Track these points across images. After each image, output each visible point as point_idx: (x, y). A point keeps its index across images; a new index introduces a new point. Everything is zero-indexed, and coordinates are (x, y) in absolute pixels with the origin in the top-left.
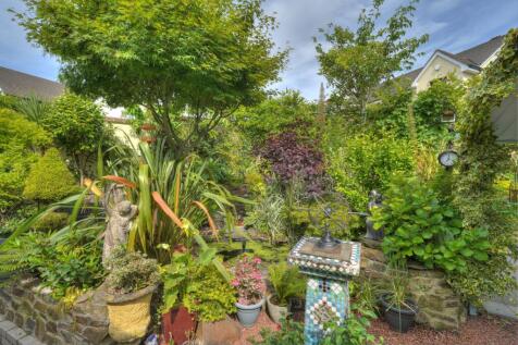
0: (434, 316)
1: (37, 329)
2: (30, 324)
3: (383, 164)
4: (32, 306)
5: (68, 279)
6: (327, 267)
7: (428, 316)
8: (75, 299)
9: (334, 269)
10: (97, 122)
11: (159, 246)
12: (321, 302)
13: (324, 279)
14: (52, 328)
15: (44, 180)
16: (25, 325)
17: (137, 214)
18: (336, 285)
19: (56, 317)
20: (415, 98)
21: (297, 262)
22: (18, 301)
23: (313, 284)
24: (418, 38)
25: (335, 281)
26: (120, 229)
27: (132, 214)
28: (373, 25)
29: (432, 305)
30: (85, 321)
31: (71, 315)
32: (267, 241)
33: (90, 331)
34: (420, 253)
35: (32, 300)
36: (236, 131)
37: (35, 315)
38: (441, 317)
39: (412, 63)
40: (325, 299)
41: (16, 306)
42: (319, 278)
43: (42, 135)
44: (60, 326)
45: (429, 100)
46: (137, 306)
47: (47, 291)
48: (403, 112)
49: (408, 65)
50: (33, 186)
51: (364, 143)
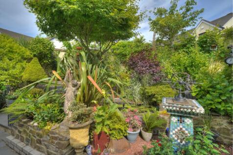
0: (225, 138)
1: (32, 142)
2: (27, 140)
3: (192, 66)
4: (28, 132)
5: (46, 118)
6: (185, 110)
7: (222, 138)
8: (50, 128)
9: (189, 110)
10: (51, 49)
11: (92, 101)
12: (179, 128)
13: (181, 117)
14: (40, 142)
15: (32, 72)
16: (25, 141)
17: (80, 87)
18: (188, 119)
19: (41, 137)
20: (197, 39)
21: (167, 107)
22: (21, 130)
23: (174, 119)
24: (199, 10)
25: (187, 117)
26: (72, 93)
27: (78, 86)
28: (176, 5)
29: (224, 133)
30: (56, 138)
31: (49, 135)
32: (133, 104)
33: (59, 143)
34: (219, 106)
35: (28, 129)
36: (113, 55)
37: (30, 136)
38: (229, 139)
39: (195, 23)
40: (181, 127)
41: (20, 132)
42: (178, 116)
43: (28, 53)
44: (43, 141)
45: (205, 39)
46: (84, 130)
47: (36, 124)
48: (191, 45)
49: (194, 24)
50: (27, 75)
51: (182, 56)
